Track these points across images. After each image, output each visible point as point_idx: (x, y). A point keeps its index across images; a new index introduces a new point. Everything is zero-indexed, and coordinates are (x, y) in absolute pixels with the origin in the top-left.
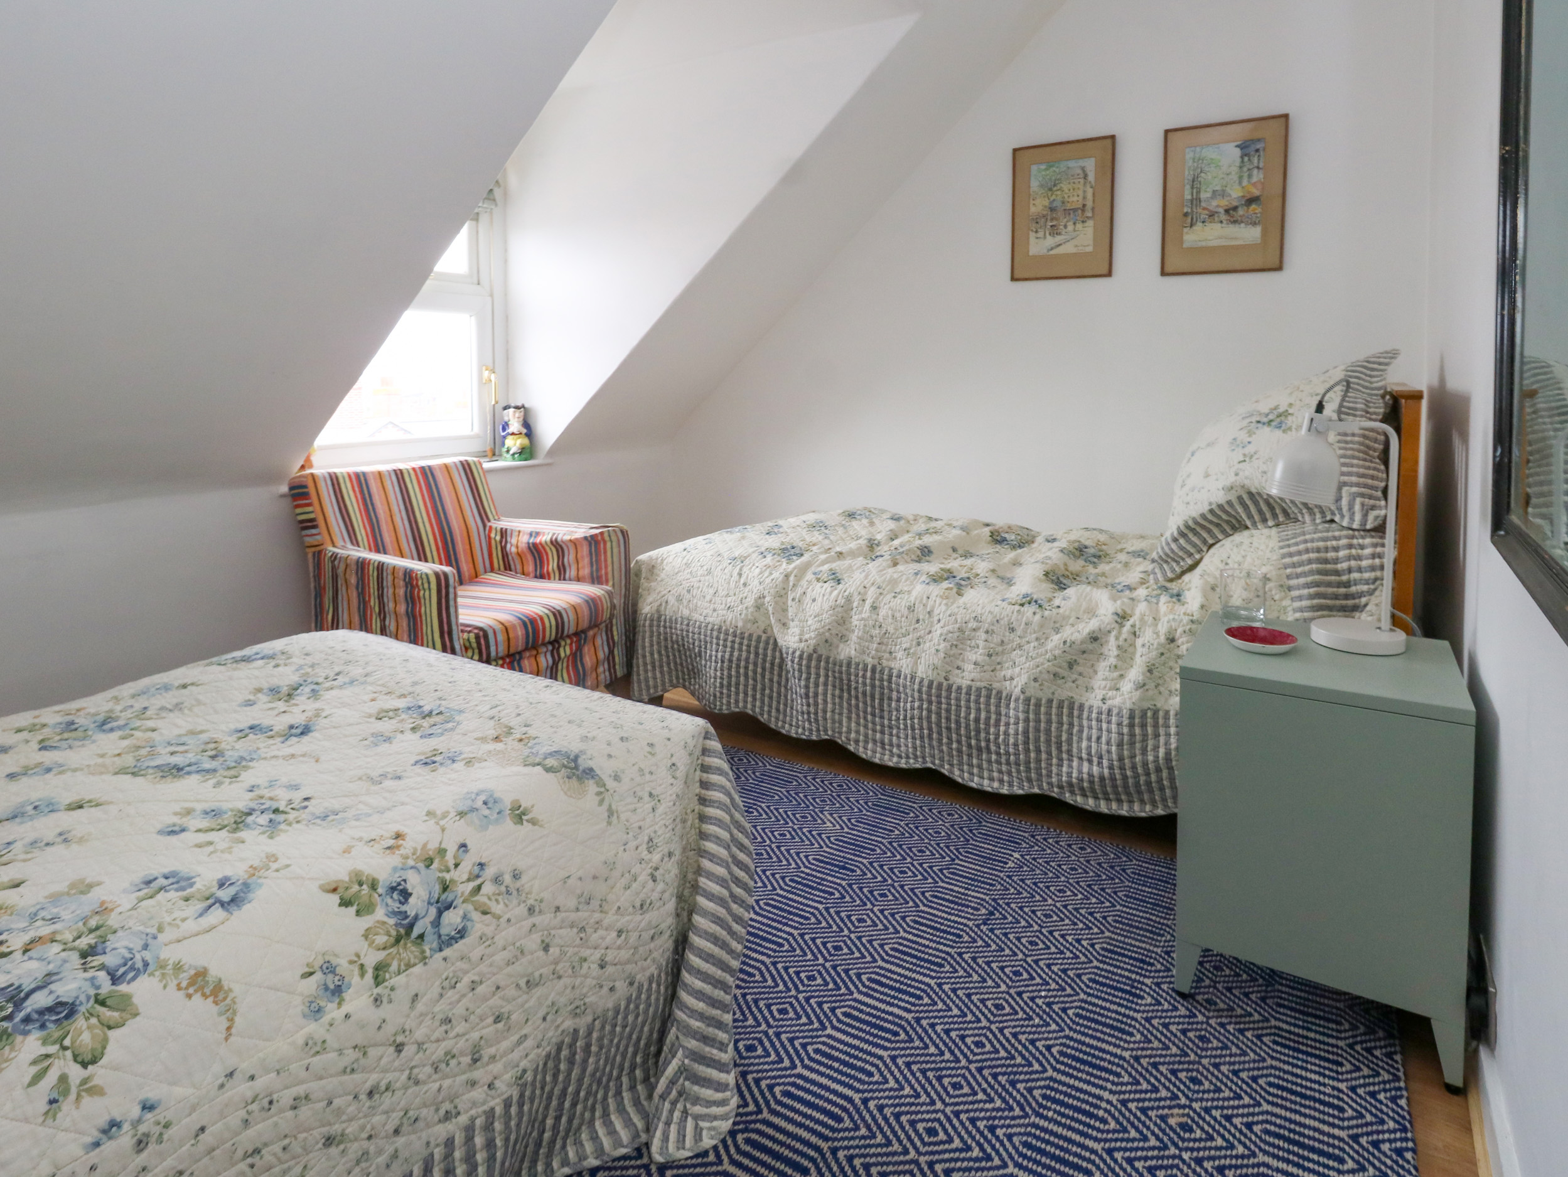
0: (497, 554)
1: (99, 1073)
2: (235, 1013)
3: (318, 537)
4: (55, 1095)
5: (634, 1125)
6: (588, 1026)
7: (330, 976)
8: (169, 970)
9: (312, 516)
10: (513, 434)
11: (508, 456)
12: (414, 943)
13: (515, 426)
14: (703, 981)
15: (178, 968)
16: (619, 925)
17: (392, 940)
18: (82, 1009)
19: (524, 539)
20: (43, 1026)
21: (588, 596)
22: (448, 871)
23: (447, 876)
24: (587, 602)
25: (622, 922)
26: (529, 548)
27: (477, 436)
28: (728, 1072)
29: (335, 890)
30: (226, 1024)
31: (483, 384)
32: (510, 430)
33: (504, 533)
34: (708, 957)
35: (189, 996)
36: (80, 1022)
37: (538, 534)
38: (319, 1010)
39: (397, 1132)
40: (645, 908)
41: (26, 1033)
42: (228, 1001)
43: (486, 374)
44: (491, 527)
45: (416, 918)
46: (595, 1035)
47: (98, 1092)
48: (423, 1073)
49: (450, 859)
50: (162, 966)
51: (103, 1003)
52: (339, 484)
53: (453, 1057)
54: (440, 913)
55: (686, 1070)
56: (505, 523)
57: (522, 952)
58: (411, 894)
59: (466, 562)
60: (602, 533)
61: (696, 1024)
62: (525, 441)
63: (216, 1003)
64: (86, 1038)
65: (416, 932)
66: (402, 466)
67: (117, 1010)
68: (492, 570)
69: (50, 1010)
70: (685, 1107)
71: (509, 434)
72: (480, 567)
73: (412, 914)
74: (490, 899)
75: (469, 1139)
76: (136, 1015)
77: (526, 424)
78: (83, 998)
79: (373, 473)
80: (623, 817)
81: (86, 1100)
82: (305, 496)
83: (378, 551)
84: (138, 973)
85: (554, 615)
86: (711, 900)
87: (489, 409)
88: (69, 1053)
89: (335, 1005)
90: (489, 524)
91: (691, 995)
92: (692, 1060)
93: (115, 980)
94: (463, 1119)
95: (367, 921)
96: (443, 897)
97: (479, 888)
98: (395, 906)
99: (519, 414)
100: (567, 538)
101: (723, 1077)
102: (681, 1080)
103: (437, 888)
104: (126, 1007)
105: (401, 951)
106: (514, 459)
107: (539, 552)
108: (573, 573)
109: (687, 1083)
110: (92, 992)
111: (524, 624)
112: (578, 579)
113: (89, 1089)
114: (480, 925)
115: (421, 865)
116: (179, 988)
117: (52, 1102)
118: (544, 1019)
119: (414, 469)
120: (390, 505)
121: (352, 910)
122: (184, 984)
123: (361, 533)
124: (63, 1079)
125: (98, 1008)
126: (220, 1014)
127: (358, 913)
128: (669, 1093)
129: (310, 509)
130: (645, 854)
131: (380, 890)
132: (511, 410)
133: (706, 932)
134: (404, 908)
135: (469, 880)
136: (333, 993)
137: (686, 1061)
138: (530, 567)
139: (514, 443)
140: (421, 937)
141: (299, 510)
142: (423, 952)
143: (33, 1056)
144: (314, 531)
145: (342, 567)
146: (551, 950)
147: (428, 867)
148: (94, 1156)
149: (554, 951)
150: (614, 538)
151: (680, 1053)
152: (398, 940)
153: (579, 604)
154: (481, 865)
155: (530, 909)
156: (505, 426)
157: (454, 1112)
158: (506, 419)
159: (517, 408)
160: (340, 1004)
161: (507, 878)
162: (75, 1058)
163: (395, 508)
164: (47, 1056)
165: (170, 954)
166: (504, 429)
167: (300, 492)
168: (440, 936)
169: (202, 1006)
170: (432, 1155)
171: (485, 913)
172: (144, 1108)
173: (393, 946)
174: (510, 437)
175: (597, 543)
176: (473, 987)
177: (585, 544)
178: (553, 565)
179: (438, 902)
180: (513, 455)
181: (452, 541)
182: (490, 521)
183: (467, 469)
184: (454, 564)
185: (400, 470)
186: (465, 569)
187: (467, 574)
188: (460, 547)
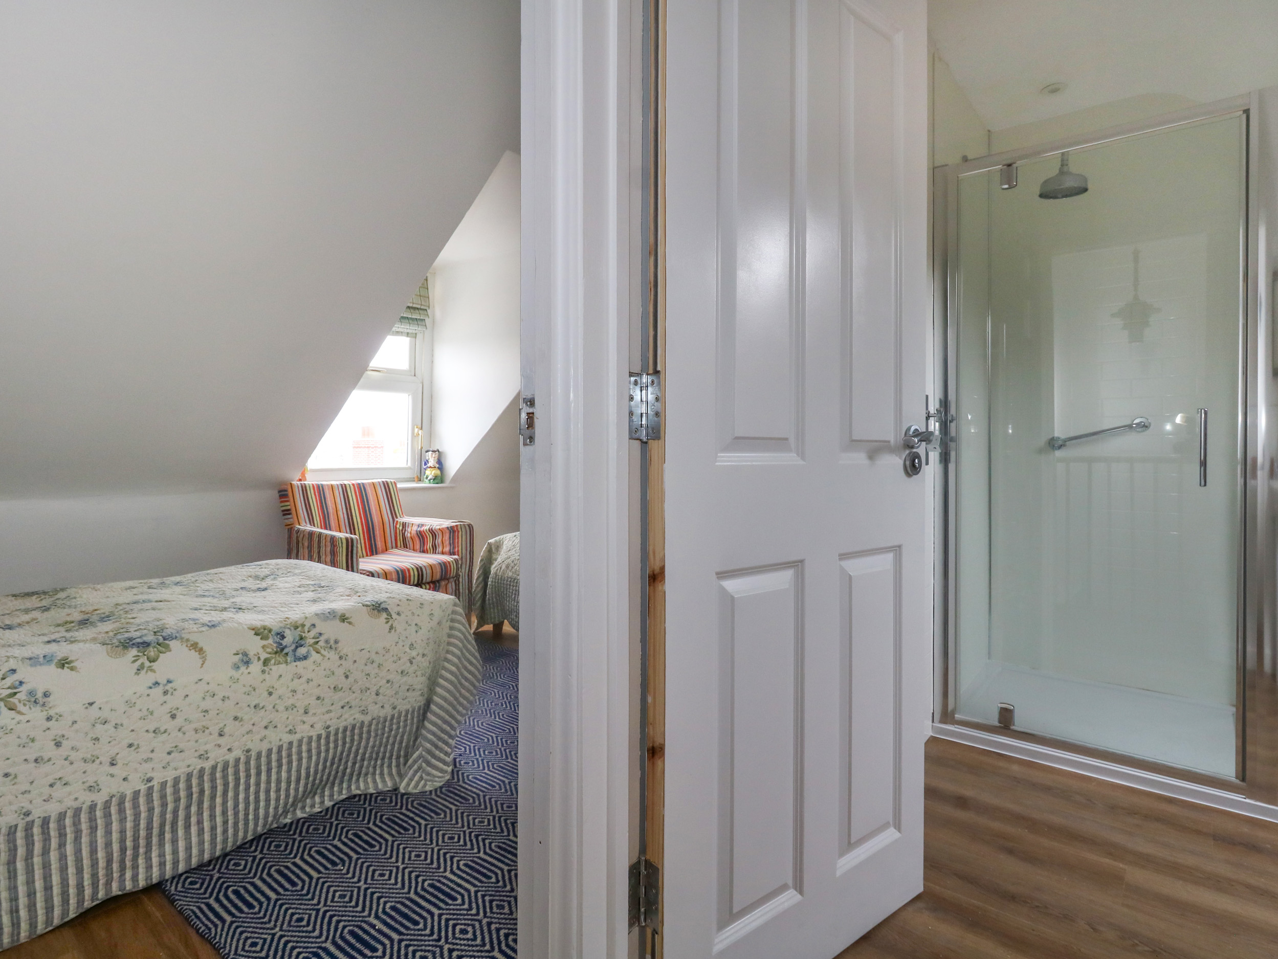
0: (400, 538)
1: (155, 665)
2: (206, 659)
3: (291, 520)
4: (139, 668)
5: (395, 780)
6: (369, 722)
7: (245, 657)
8: (184, 640)
9: (289, 507)
10: (430, 467)
11: (427, 481)
12: (284, 656)
13: (432, 462)
14: (437, 718)
15: (188, 640)
16: (388, 678)
17: (274, 652)
18: (152, 645)
19: (415, 528)
20: (138, 647)
21: (441, 560)
22: (304, 633)
23: (304, 635)
24: (440, 563)
25: (390, 677)
26: (417, 534)
27: (409, 468)
28: (448, 766)
29: (253, 629)
30: (202, 663)
31: (414, 436)
32: (429, 465)
33: (404, 525)
34: (441, 707)
35: (190, 650)
36: (151, 649)
37: (423, 525)
38: (238, 667)
39: (266, 727)
40: (404, 674)
41: (132, 648)
42: (204, 655)
43: (416, 430)
44: (397, 521)
45: (286, 647)
46: (373, 727)
47: (153, 671)
48: (281, 708)
49: (306, 629)
50: (182, 638)
51: (159, 645)
52: (306, 490)
53: (295, 707)
54: (297, 647)
55: (423, 757)
56: (406, 519)
57: (333, 674)
58: (285, 637)
59: (381, 542)
60: (457, 526)
61: (430, 737)
62: (438, 472)
63: (199, 654)
64: (152, 654)
65: (286, 651)
66: (346, 482)
67: (164, 648)
68: (396, 547)
69: (142, 643)
70: (422, 775)
71: (428, 467)
72: (389, 545)
73: (284, 644)
74: (321, 648)
75: (300, 745)
76: (170, 651)
77: (439, 462)
78: (153, 642)
79: (327, 485)
80: (398, 631)
81: (149, 673)
82: (286, 496)
83: (326, 528)
84: (173, 639)
85: (417, 569)
86: (445, 681)
87: (417, 451)
88: (146, 657)
89: (245, 667)
90: (396, 520)
91: (430, 723)
92: (426, 752)
93: (165, 639)
94: (298, 736)
95: (265, 642)
96: (300, 642)
97: (317, 642)
98: (278, 640)
99: (436, 455)
100: (438, 527)
101: (445, 768)
102: (420, 761)
103: (298, 638)
104: (168, 648)
105: (277, 656)
106: (430, 483)
107: (422, 536)
108: (440, 550)
109: (423, 764)
110: (156, 641)
111: (397, 572)
112: (443, 553)
113: (150, 669)
114: (314, 656)
115: (292, 628)
116: (187, 646)
117: (138, 670)
118: (342, 707)
119: (353, 485)
120: (335, 504)
121: (259, 637)
122: (189, 646)
123: (317, 518)
124: (143, 664)
125: (157, 646)
126: (200, 658)
127: (261, 639)
128: (413, 766)
129: (288, 503)
130: (407, 650)
131: (272, 633)
132: (430, 453)
133: (440, 695)
134: (281, 642)
135: (313, 638)
136: (245, 663)
137: (423, 753)
138: (417, 546)
139: (430, 473)
140: (287, 654)
141: (283, 504)
142: (287, 660)
143: (134, 655)
144: (289, 516)
145: (302, 536)
146: (350, 678)
147: (295, 629)
148: (149, 691)
149: (351, 679)
150: (463, 530)
151: (421, 749)
152: (276, 653)
153: (434, 565)
154: (320, 634)
155: (340, 657)
156: (426, 463)
157: (294, 731)
158: (427, 458)
159: (434, 451)
160: (247, 668)
161: (332, 642)
162: (148, 658)
163: (339, 507)
164: (139, 656)
165: (186, 636)
166: (425, 464)
167: (284, 493)
168: (295, 656)
169: (194, 654)
170: (282, 745)
171: (318, 652)
172: (168, 681)
173: (273, 654)
174: (429, 469)
175: (454, 532)
176: (308, 681)
177: (447, 531)
178: (429, 545)
179: (297, 643)
180: (430, 480)
181: (373, 528)
182: (397, 518)
183: (386, 485)
184: (373, 542)
185: (345, 485)
186: (380, 546)
187: (380, 549)
188: (378, 532)
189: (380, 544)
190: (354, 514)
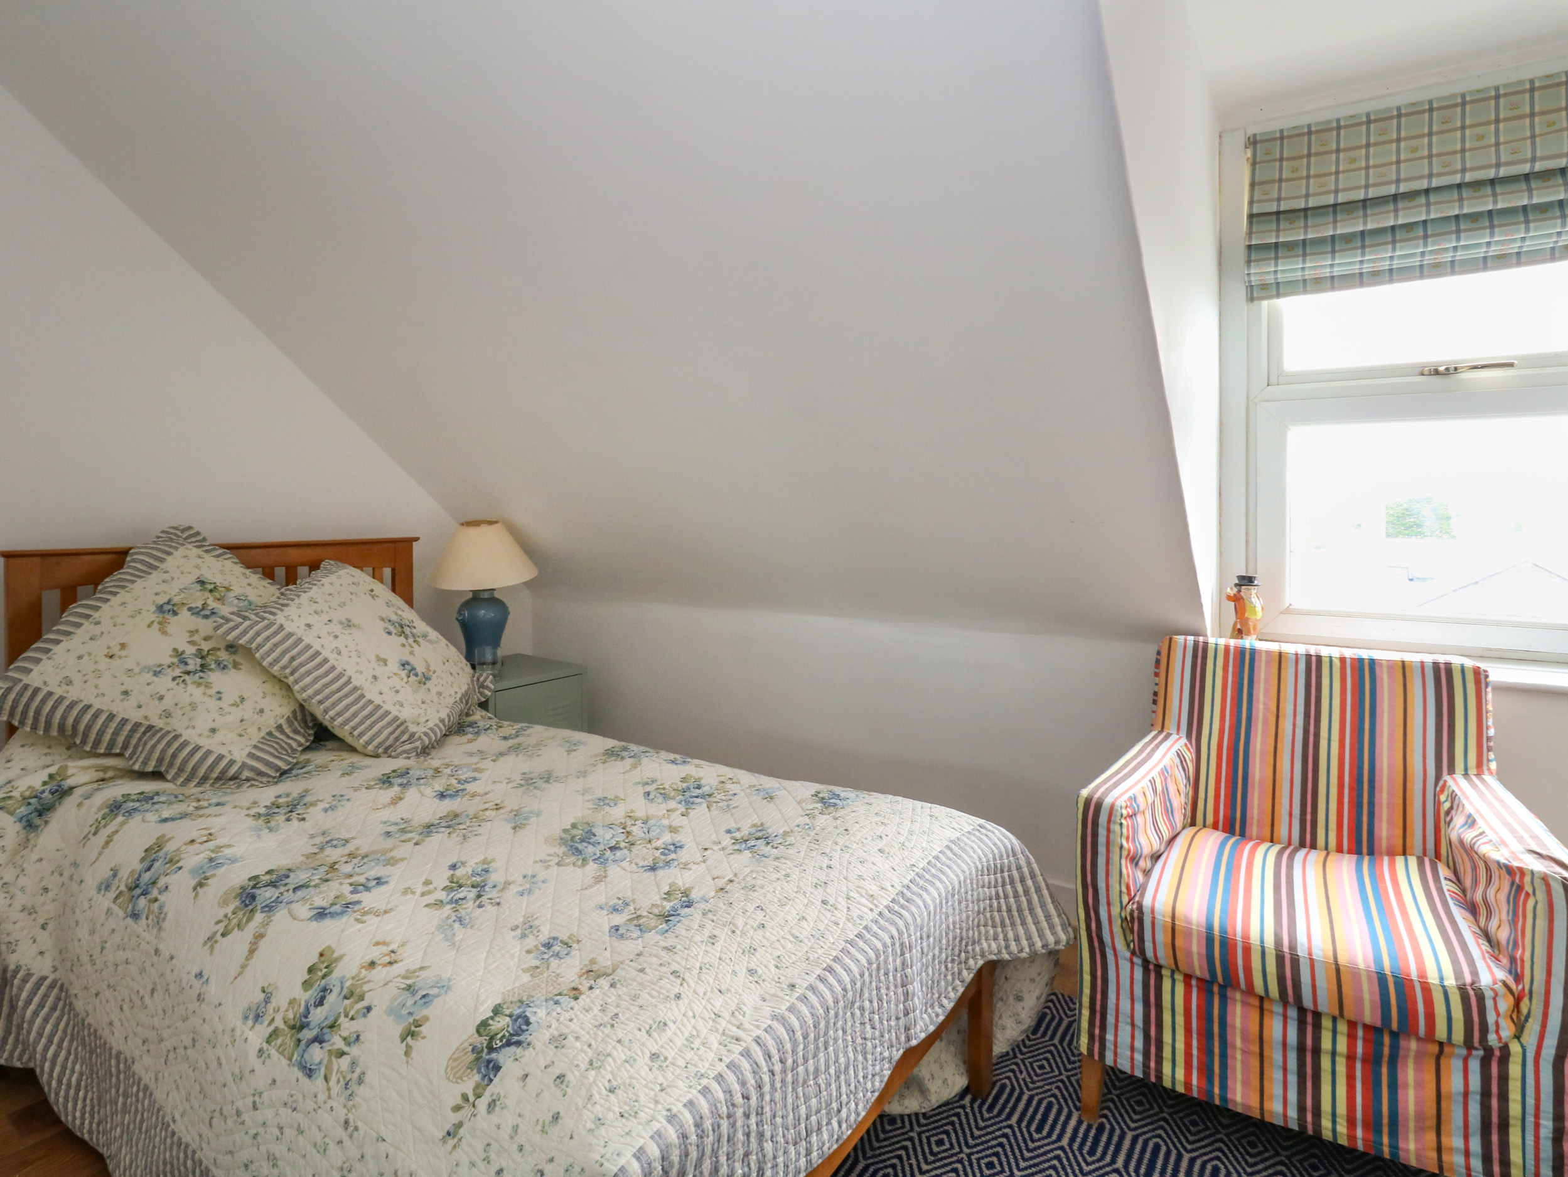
0: (1445, 833)
7: (264, 1005)
9: (1156, 689)
19: (1459, 824)
22: (346, 1016)
23: (342, 1019)
37: (1472, 823)
38: (247, 1018)
44: (1445, 784)
45: (309, 1025)
49: (357, 1009)
52: (1204, 658)
54: (315, 1040)
59: (1390, 823)
63: (247, 958)
65: (302, 1034)
66: (1325, 652)
74: (338, 1073)
79: (1269, 653)
80: (459, 1153)
82: (1158, 663)
90: (1446, 777)
96: (327, 1031)
97: (342, 1054)
103: (332, 1020)
107: (1471, 858)
108: (1494, 927)
114: (317, 1086)
115: (346, 992)
119: (1343, 660)
123: (1212, 726)
129: (1157, 680)
135: (343, 1038)
136: (256, 1016)
147: (346, 998)
153: (1355, 973)
154: (359, 1039)
167: (1159, 658)
175: (1517, 887)
177: (1507, 876)
178: (1480, 892)
179: (322, 1030)
181: (1372, 781)
182: (1452, 770)
183: (1443, 675)
184: (1365, 819)
185: (1319, 658)
186: (1384, 834)
187: (1384, 842)
188: (1385, 795)
189: (1385, 831)
190: (1324, 733)
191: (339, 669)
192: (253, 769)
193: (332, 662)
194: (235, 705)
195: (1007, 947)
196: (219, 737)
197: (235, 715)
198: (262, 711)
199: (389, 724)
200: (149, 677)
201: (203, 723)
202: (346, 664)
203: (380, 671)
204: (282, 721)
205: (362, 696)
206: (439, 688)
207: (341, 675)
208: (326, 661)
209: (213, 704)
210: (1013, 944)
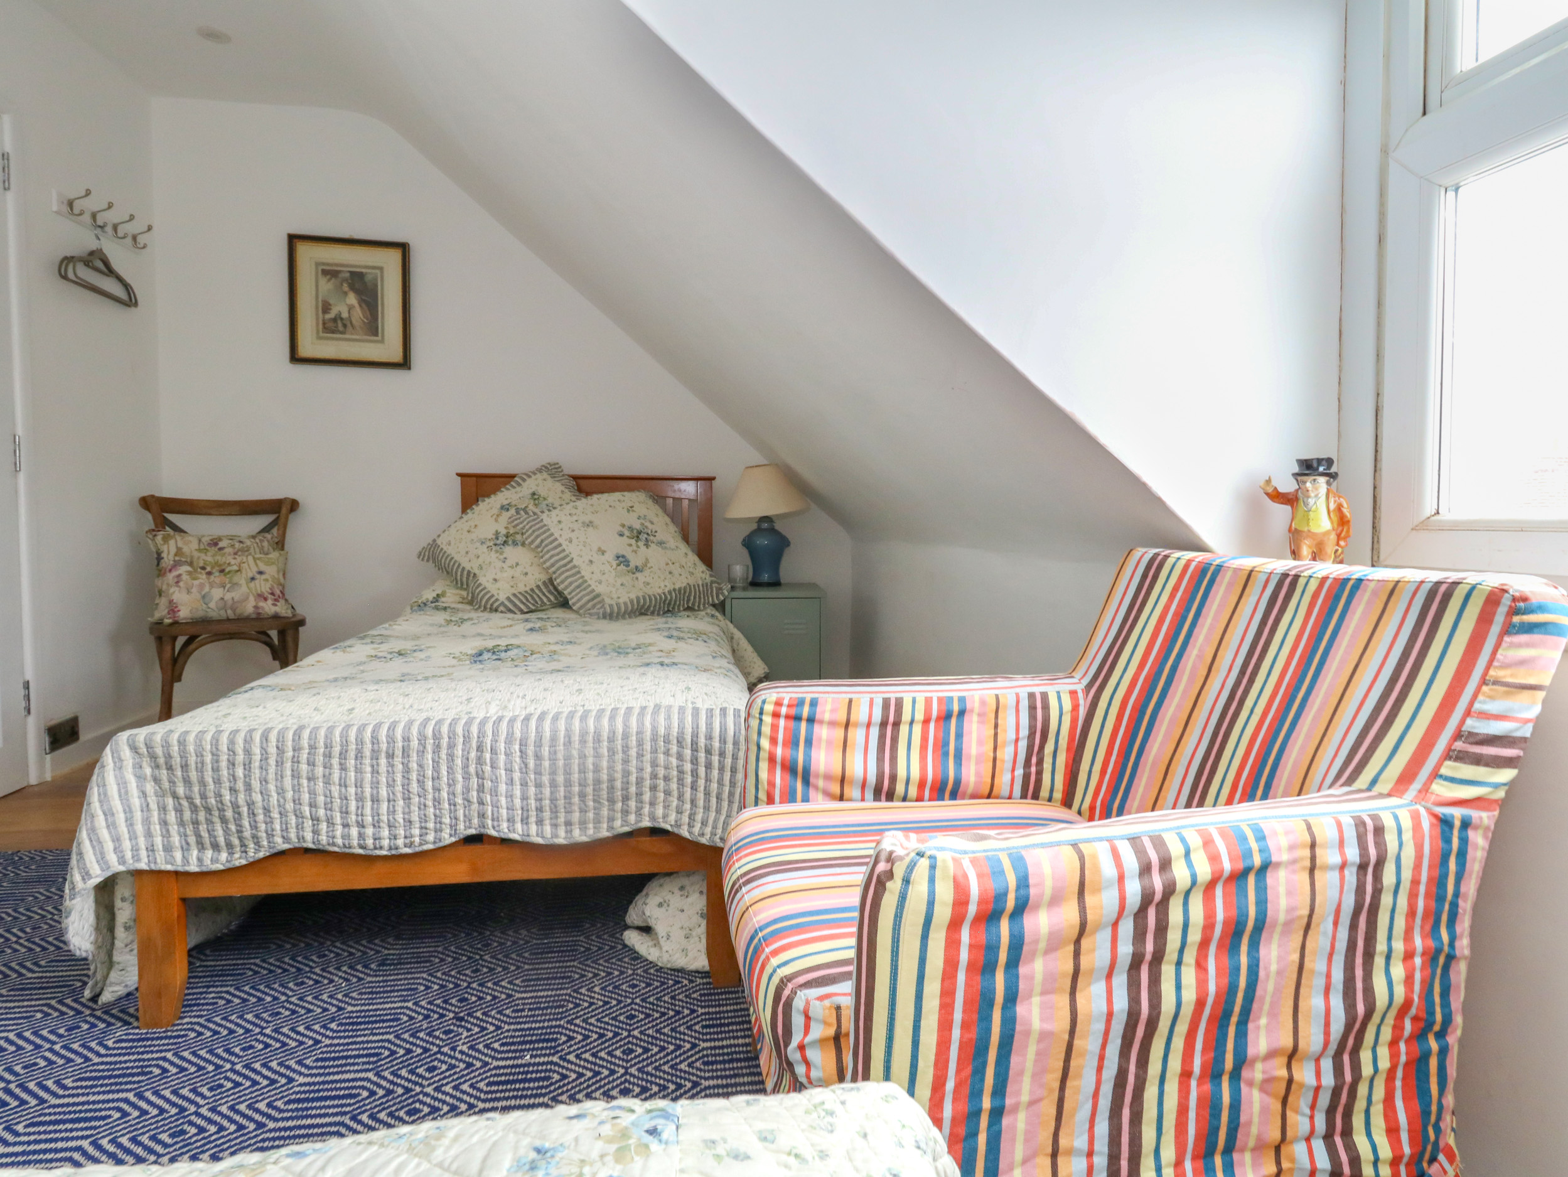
191: (567, 552)
192: (505, 606)
193: (564, 546)
194: (512, 567)
195: (690, 826)
196: (498, 585)
197: (510, 572)
198: (526, 574)
199: (588, 594)
200: (478, 544)
201: (490, 576)
202: (573, 550)
203: (596, 558)
204: (540, 583)
205: (579, 572)
206: (648, 580)
207: (567, 556)
208: (560, 545)
209: (499, 564)
210: (698, 826)
